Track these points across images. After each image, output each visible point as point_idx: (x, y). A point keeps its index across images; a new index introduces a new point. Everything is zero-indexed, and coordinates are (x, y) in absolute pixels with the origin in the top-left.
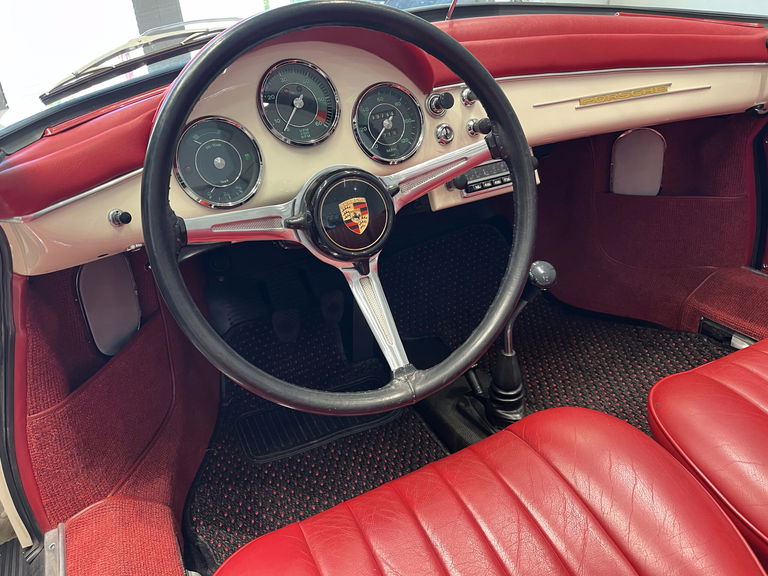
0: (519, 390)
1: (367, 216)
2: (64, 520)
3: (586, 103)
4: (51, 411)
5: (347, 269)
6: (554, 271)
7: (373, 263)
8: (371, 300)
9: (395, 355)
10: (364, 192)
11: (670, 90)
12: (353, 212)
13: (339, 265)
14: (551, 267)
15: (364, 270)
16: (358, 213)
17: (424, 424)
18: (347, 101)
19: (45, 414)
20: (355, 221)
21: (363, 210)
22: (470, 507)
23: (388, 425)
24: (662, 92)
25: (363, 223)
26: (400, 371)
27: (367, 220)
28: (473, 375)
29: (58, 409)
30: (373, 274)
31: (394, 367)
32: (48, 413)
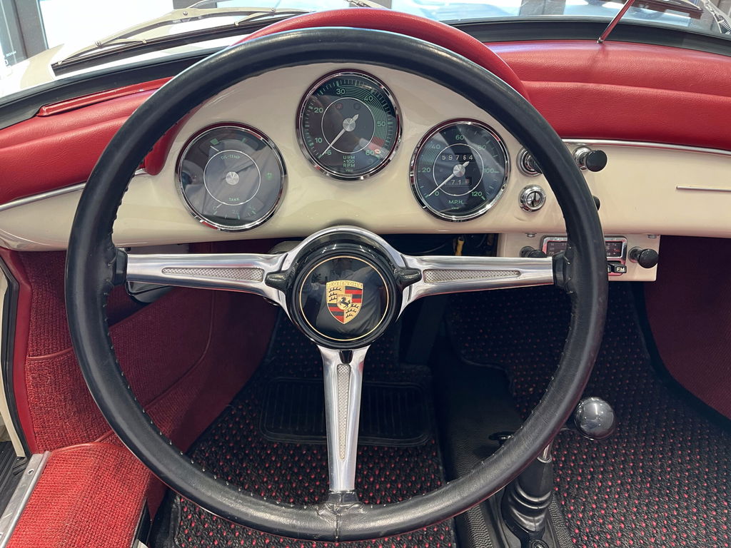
0: (543, 499)
1: (359, 305)
2: (51, 450)
4: (50, 358)
6: (612, 414)
7: (359, 355)
9: (343, 476)
12: (342, 296)
14: (609, 408)
16: (349, 298)
17: (441, 468)
18: (413, 132)
19: (43, 359)
20: (342, 307)
21: (356, 298)
23: (406, 450)
25: (351, 312)
27: (358, 310)
29: (58, 356)
32: (47, 359)
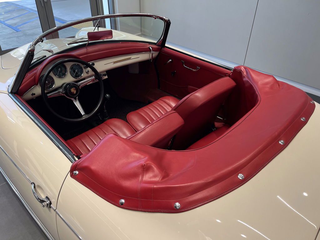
1: (76, 90)
3: (115, 62)
5: (73, 99)
7: (77, 97)
8: (77, 104)
9: (82, 113)
10: (75, 87)
11: (131, 58)
12: (73, 90)
13: (71, 99)
15: (75, 99)
22: (100, 137)
24: (130, 59)
25: (75, 92)
26: (84, 115)
28: (99, 116)
30: (77, 100)
31: (83, 114)
